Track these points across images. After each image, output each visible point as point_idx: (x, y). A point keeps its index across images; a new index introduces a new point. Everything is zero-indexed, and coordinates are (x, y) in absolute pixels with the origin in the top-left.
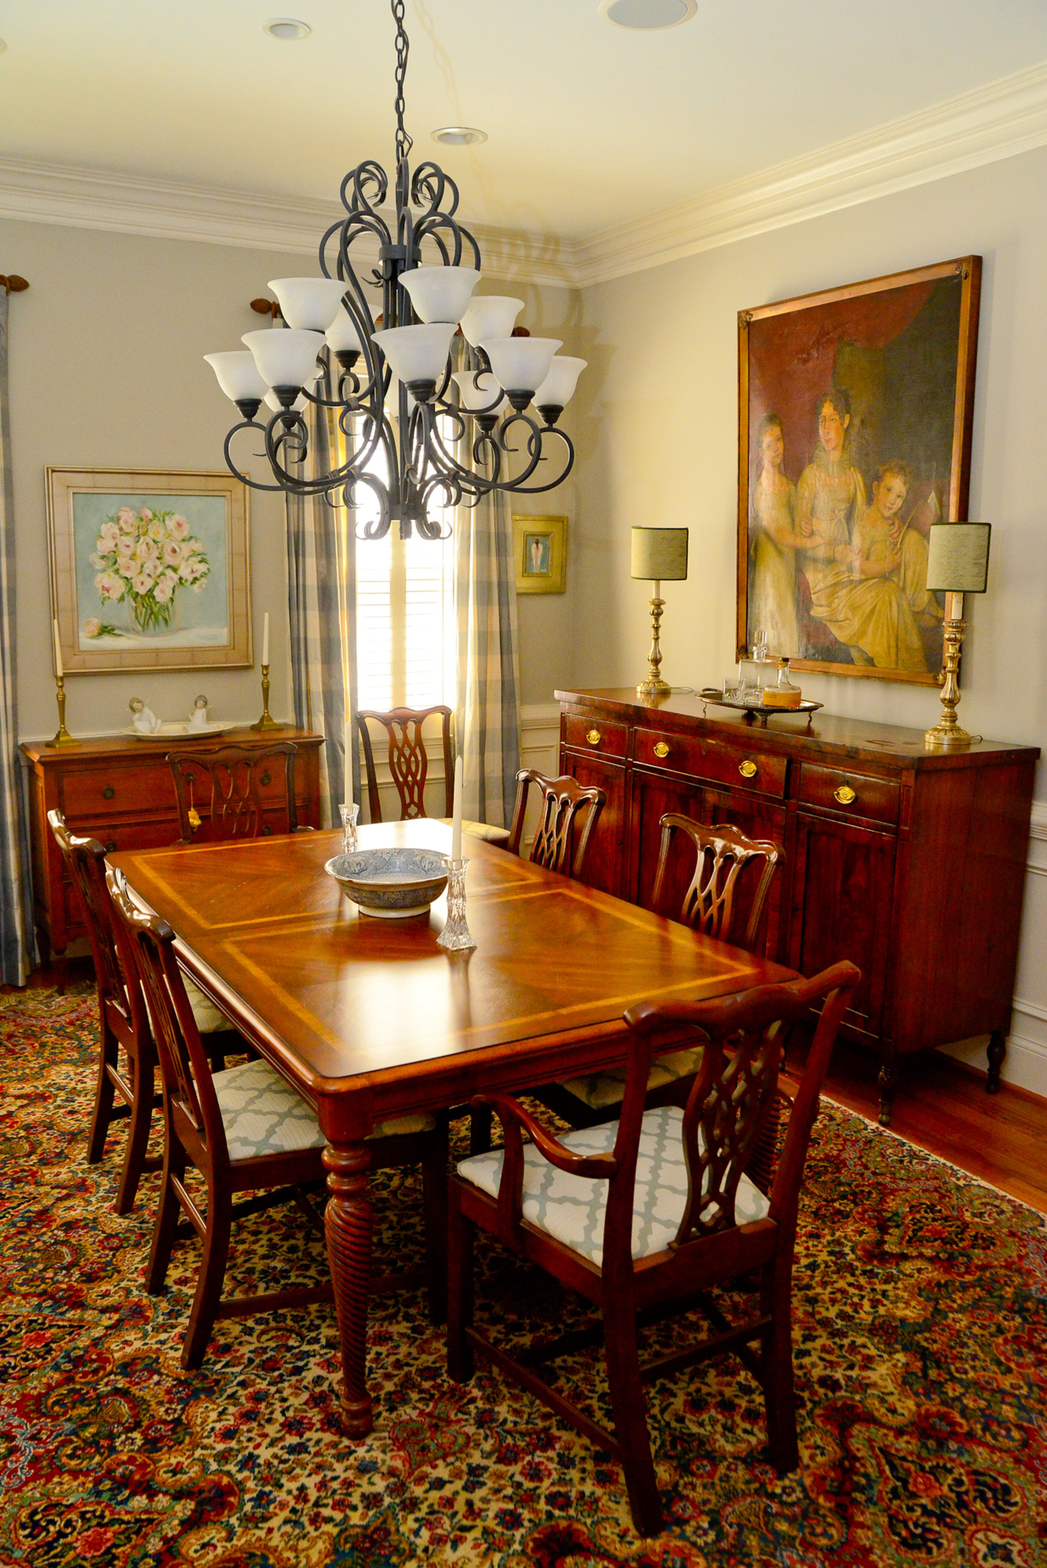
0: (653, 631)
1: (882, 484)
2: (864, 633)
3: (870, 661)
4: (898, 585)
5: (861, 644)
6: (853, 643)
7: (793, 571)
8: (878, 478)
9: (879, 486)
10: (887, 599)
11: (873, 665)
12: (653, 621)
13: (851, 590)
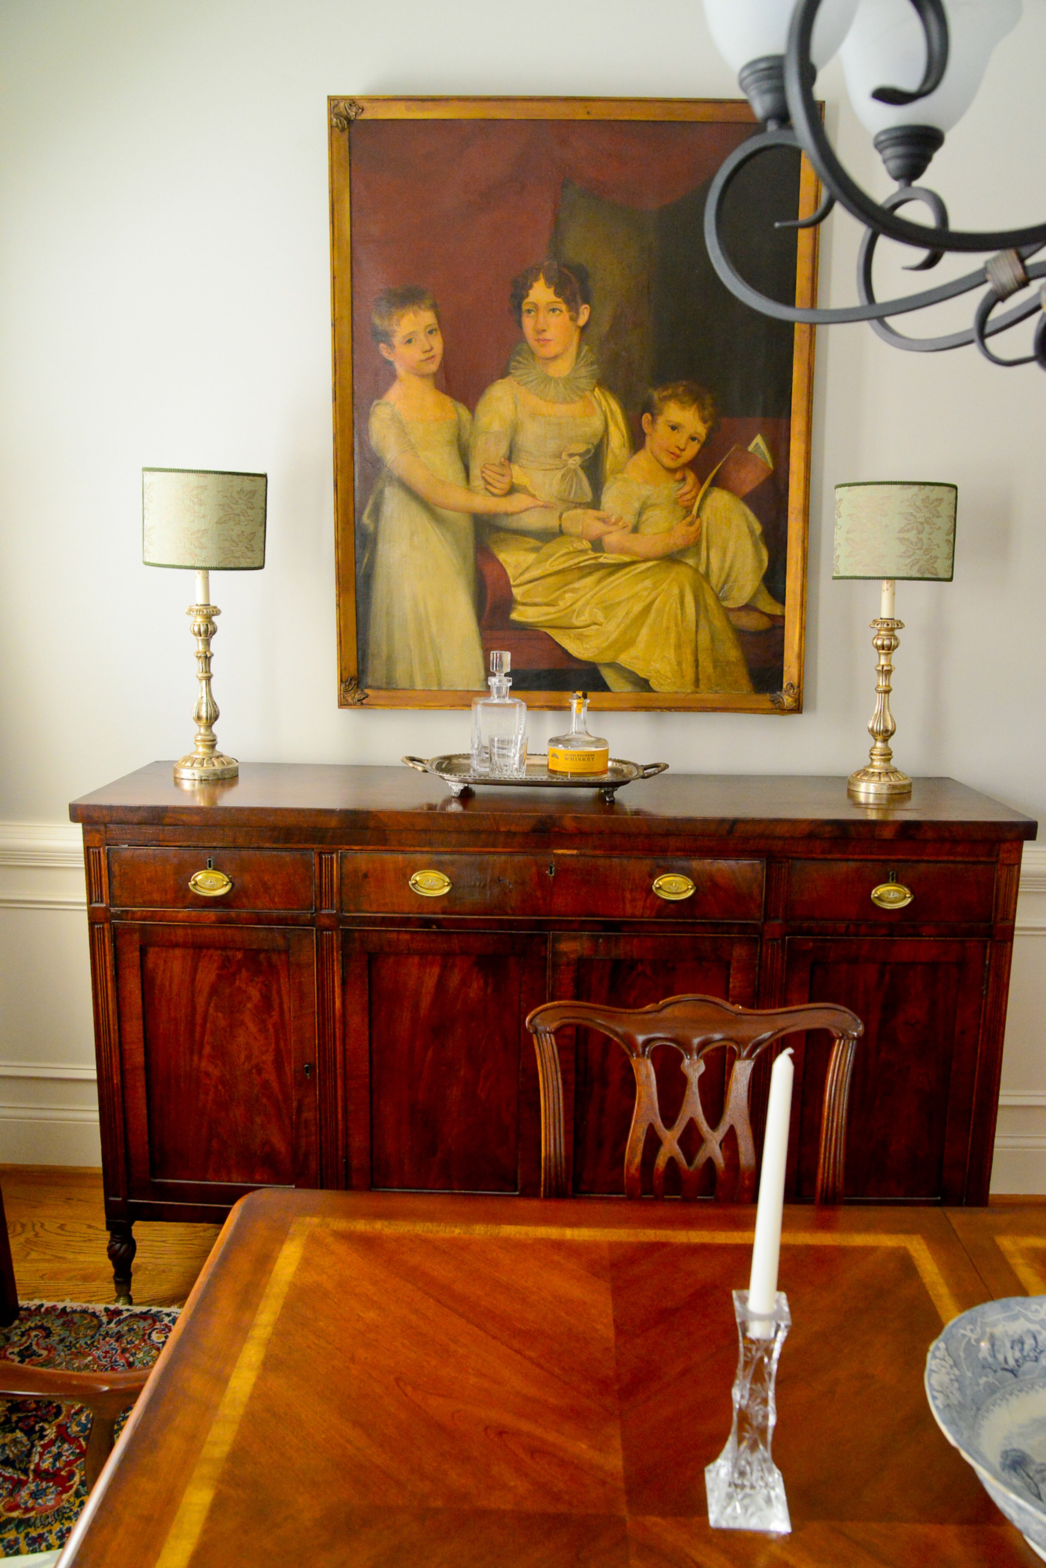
0: (199, 665)
1: (661, 420)
2: (631, 643)
3: (643, 684)
4: (696, 571)
5: (624, 659)
6: (607, 659)
7: (471, 552)
8: (649, 407)
9: (654, 421)
10: (676, 591)
11: (651, 690)
12: (201, 648)
13: (600, 581)
